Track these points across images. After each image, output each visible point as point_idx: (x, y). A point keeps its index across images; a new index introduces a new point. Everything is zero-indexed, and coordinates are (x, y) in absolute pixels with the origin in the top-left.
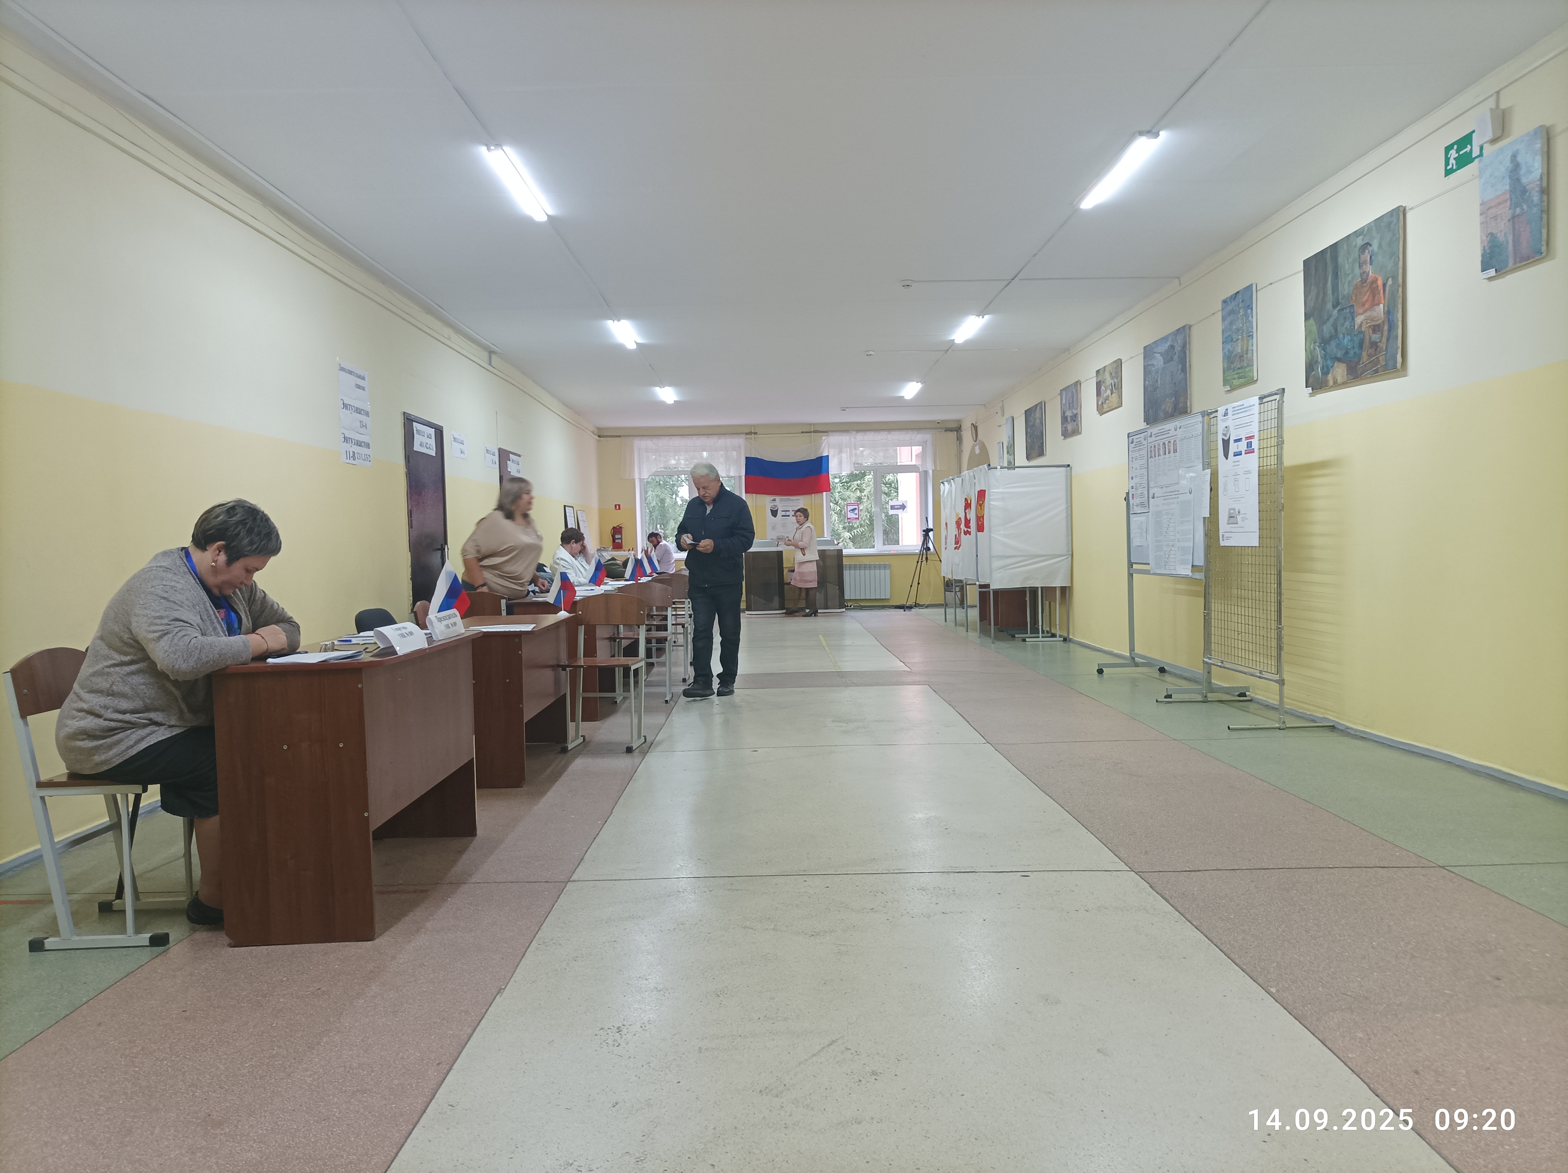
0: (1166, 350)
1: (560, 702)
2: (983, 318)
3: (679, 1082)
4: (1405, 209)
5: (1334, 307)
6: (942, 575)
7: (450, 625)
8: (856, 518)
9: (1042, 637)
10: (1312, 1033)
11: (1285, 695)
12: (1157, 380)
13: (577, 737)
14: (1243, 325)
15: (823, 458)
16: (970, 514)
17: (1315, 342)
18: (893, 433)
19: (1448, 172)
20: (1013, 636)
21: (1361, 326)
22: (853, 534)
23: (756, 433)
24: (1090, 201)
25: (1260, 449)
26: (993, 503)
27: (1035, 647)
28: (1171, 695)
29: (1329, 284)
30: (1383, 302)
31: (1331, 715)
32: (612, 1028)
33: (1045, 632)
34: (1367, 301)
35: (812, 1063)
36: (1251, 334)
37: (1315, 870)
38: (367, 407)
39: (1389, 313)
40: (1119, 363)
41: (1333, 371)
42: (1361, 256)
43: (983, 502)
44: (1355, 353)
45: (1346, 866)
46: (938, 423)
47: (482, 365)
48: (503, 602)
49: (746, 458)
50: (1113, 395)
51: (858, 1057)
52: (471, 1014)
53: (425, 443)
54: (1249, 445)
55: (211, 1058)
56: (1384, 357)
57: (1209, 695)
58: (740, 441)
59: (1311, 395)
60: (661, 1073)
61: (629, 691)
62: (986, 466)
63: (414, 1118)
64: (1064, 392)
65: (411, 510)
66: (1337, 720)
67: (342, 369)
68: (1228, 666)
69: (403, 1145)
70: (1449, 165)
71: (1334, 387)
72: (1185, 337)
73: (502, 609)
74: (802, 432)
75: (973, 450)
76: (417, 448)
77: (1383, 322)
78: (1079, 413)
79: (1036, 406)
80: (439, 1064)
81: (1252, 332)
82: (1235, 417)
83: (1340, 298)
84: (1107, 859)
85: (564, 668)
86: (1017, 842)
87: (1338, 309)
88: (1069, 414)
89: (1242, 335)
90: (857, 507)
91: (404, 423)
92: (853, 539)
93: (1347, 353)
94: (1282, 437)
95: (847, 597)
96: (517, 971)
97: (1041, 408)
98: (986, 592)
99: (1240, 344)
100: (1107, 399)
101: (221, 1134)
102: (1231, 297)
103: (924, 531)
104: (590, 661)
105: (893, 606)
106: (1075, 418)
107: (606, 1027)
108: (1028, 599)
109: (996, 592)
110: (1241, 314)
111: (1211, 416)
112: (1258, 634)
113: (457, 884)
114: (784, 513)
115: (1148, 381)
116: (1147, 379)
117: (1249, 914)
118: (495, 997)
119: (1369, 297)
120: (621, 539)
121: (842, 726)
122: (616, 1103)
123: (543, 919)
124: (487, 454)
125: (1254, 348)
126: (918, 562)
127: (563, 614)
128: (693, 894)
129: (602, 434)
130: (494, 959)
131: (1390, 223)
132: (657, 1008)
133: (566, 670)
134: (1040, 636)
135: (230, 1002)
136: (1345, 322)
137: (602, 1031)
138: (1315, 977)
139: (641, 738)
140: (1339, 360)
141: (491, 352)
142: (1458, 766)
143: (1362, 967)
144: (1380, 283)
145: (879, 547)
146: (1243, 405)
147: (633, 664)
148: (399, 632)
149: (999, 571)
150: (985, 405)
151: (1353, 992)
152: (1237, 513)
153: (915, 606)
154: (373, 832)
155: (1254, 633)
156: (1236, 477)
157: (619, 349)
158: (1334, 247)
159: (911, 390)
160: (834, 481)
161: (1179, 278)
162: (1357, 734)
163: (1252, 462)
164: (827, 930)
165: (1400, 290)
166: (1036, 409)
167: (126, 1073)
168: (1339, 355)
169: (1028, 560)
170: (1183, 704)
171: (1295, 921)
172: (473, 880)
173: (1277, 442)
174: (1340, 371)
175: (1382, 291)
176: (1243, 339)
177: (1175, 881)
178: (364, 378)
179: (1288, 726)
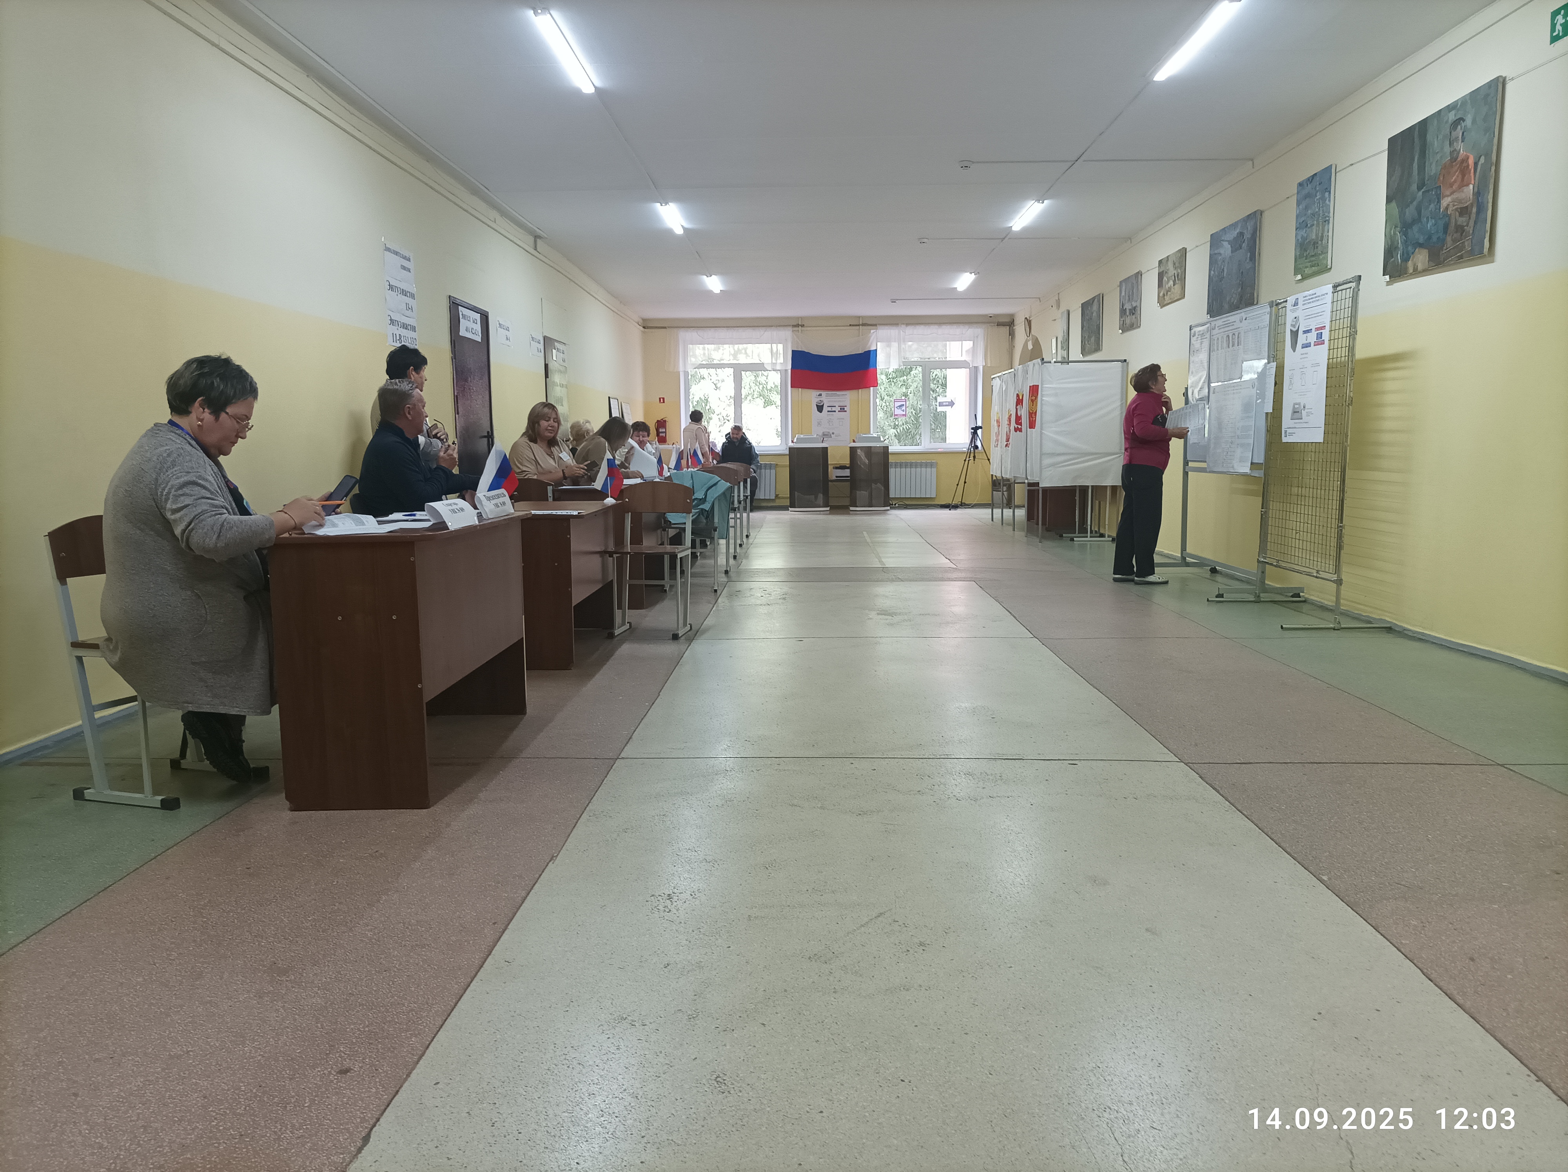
0: (1235, 238)
1: (607, 588)
2: (1043, 203)
3: (729, 947)
4: (1504, 79)
5: (1419, 189)
6: (991, 473)
7: (499, 504)
8: (903, 415)
9: (1091, 537)
10: (1365, 920)
11: (1342, 596)
12: (1223, 270)
13: (623, 624)
14: (1319, 209)
15: (872, 353)
16: (1020, 410)
17: (1396, 227)
18: (944, 327)
19: (1554, 39)
20: (1061, 536)
21: (1447, 208)
22: (899, 431)
23: (803, 326)
24: (1165, 73)
25: (1330, 340)
26: (1045, 398)
27: (1083, 547)
28: (1223, 594)
29: (1415, 165)
30: (1473, 182)
31: (1388, 617)
32: (663, 895)
33: (1094, 532)
34: (1455, 181)
35: (860, 933)
36: (1327, 219)
37: (1369, 765)
38: (413, 290)
39: (1478, 194)
40: (1183, 252)
41: (1414, 257)
42: (1453, 133)
43: (1036, 398)
44: (1438, 238)
45: (1402, 762)
46: (991, 317)
47: (528, 250)
48: (550, 488)
49: (793, 351)
50: (1176, 286)
51: (906, 928)
52: (524, 878)
53: (470, 328)
54: (1320, 336)
55: (275, 911)
56: (1470, 241)
57: (1262, 595)
58: (787, 333)
59: (1388, 284)
60: (711, 938)
61: (675, 579)
62: (1039, 360)
63: (471, 972)
64: (1124, 284)
65: (457, 396)
66: (1394, 621)
67: (388, 249)
68: (1284, 565)
69: (462, 995)
70: (1555, 31)
71: (1414, 274)
72: (1256, 223)
73: (549, 495)
74: (850, 325)
75: (1026, 345)
76: (463, 333)
77: (1472, 205)
78: (1138, 305)
79: (1094, 299)
80: (494, 923)
81: (1329, 217)
82: (1306, 307)
83: (1426, 179)
84: (1157, 750)
85: (611, 554)
86: (1065, 732)
87: (1423, 190)
88: (1128, 306)
89: (1317, 220)
90: (904, 403)
91: (450, 306)
92: (898, 437)
93: (1430, 238)
94: (1355, 327)
95: (892, 495)
96: (569, 840)
97: (1099, 301)
98: (1034, 490)
99: (1314, 231)
100: (1169, 290)
101: (287, 981)
102: (1308, 179)
103: (972, 429)
104: (637, 548)
105: (938, 505)
106: (1135, 311)
107: (657, 894)
108: (1077, 498)
109: (1045, 490)
110: (1318, 197)
111: (1280, 307)
112: (1317, 532)
113: (509, 758)
114: (830, 409)
115: (1214, 271)
116: (1213, 269)
117: (1300, 806)
118: (548, 863)
119: (1458, 176)
120: (665, 432)
121: (886, 619)
122: (668, 964)
123: (593, 793)
124: (532, 342)
125: (1330, 234)
126: (965, 460)
127: (610, 501)
128: (740, 773)
129: (647, 325)
130: (546, 829)
131: (1487, 95)
132: (706, 878)
133: (612, 557)
134: (1089, 536)
135: (292, 860)
136: (1430, 205)
137: (652, 898)
138: (1368, 867)
139: (686, 626)
140: (1421, 246)
141: (537, 237)
142: (1520, 668)
143: (1416, 859)
144: (1471, 161)
145: (926, 444)
146: (1315, 294)
147: (679, 552)
148: (450, 508)
149: (1050, 468)
150: (1039, 298)
151: (1407, 882)
152: (1302, 407)
153: (961, 505)
154: (426, 703)
155: (1313, 532)
156: (1302, 370)
157: (668, 233)
158: (1424, 124)
159: (964, 281)
160: (881, 378)
161: (1252, 160)
162: (1415, 635)
163: (1320, 355)
164: (874, 810)
165: (1493, 168)
166: (1093, 302)
167: (195, 923)
168: (1421, 241)
169: (1078, 458)
170: (1235, 603)
171: (1348, 813)
172: (524, 755)
173: (1350, 333)
174: (1421, 257)
175: (1472, 171)
176: (1318, 224)
177: (1225, 772)
178: (410, 259)
179: (1342, 626)
